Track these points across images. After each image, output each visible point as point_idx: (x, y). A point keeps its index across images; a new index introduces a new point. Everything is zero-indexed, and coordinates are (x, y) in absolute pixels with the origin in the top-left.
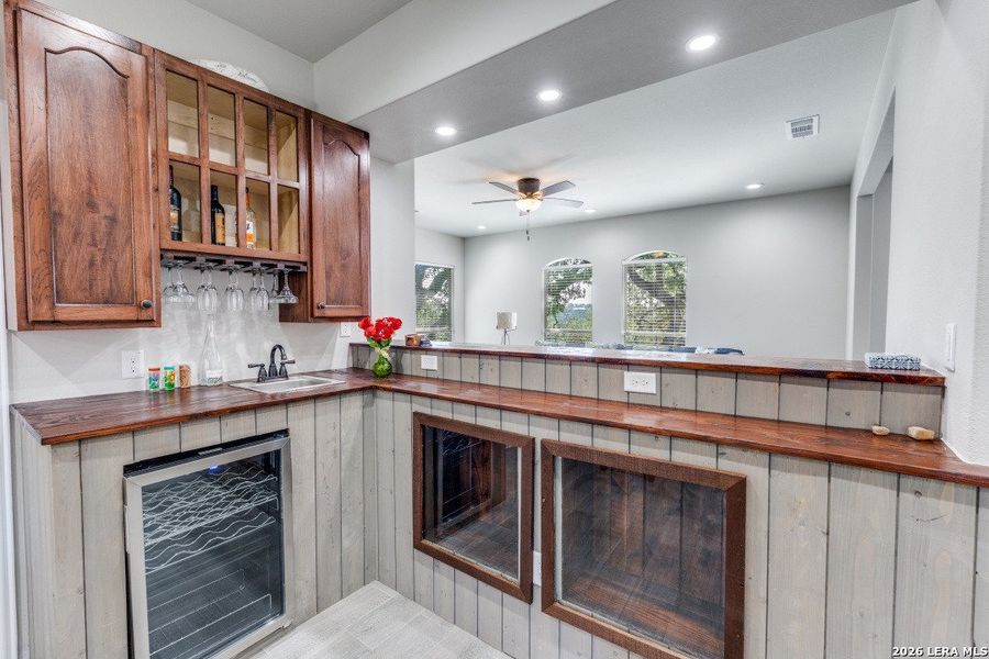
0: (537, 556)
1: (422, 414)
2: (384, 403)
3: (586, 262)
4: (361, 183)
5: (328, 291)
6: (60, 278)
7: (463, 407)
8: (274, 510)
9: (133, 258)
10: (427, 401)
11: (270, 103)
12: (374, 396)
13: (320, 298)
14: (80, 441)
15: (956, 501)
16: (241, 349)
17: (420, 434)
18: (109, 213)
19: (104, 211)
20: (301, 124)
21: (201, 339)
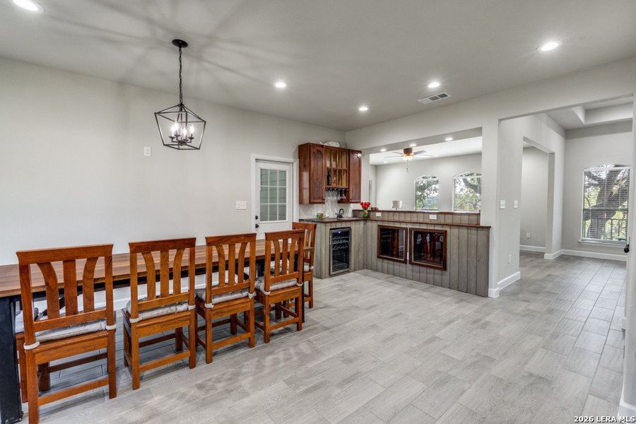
0: (408, 253)
1: (379, 225)
3: (434, 177)
4: (360, 165)
5: (353, 196)
7: (391, 223)
8: (348, 244)
9: (322, 190)
10: (380, 222)
11: (342, 150)
12: (366, 222)
13: (351, 198)
17: (379, 230)
21: (329, 207)
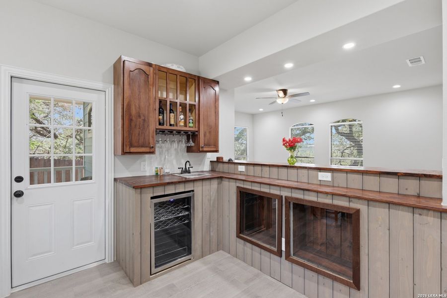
0: (283, 240)
1: (239, 187)
2: (226, 183)
3: (311, 125)
4: (216, 99)
5: (204, 141)
6: (131, 139)
7: (256, 184)
8: (188, 217)
9: (149, 132)
10: (242, 182)
11: (187, 76)
12: (222, 180)
13: (202, 144)
14: (141, 188)
15: (434, 217)
16: (175, 162)
17: (239, 195)
18: (143, 118)
19: (142, 118)
20: (197, 82)
21: (163, 159)
